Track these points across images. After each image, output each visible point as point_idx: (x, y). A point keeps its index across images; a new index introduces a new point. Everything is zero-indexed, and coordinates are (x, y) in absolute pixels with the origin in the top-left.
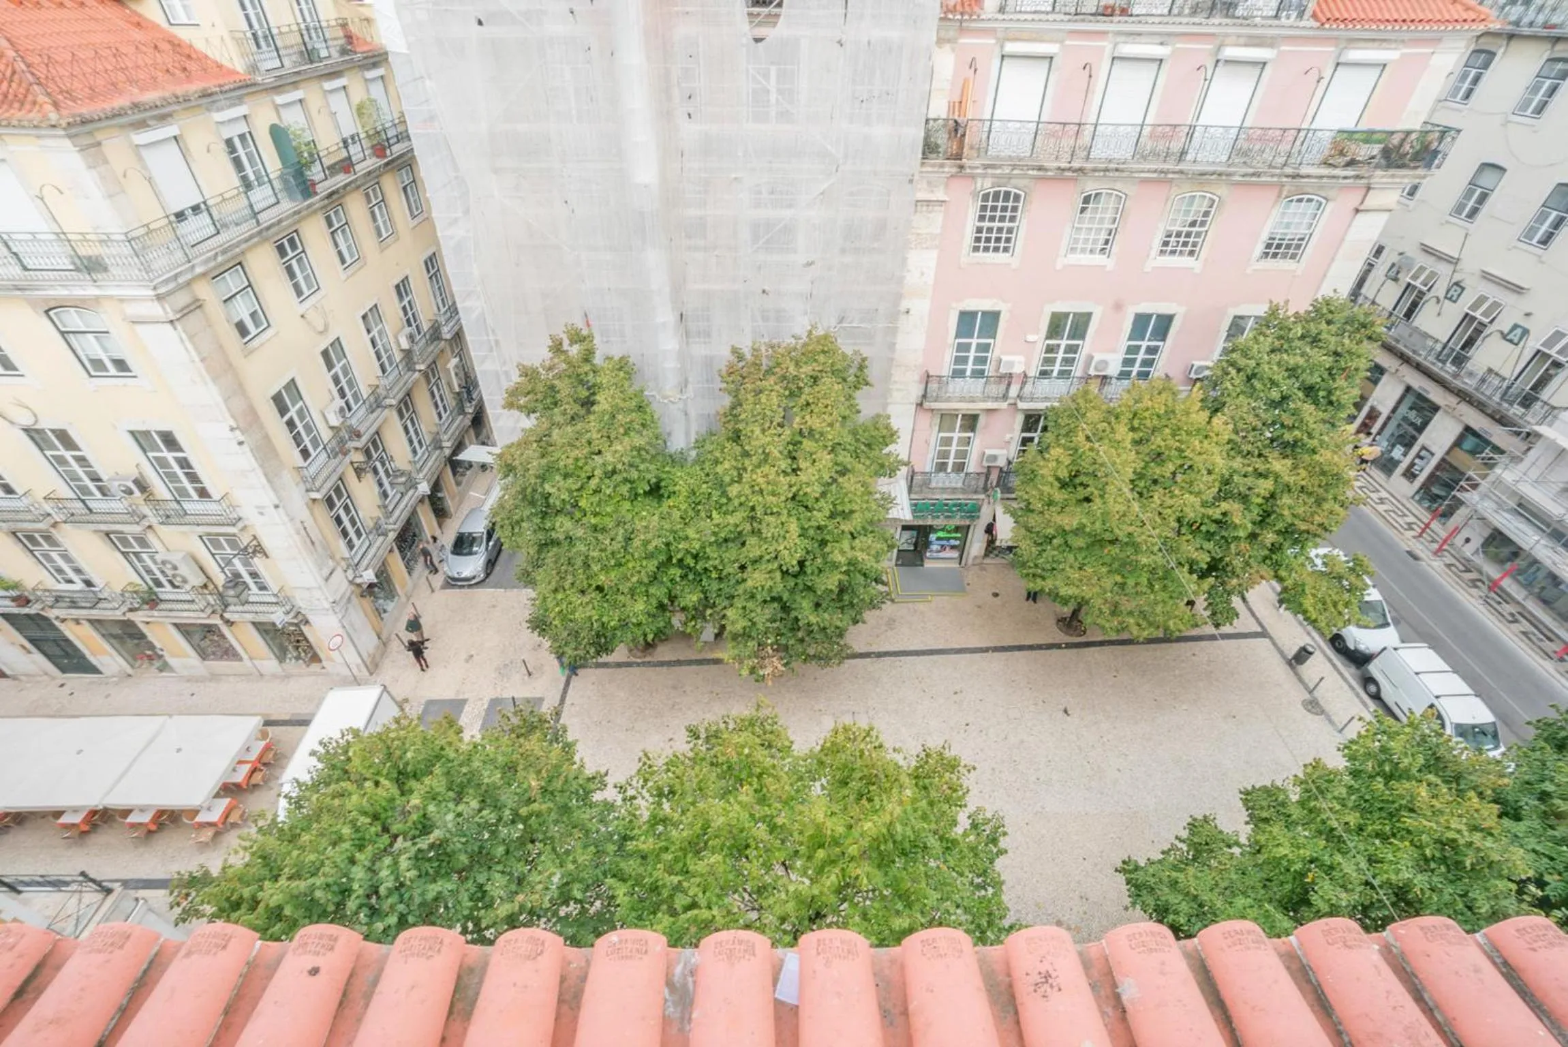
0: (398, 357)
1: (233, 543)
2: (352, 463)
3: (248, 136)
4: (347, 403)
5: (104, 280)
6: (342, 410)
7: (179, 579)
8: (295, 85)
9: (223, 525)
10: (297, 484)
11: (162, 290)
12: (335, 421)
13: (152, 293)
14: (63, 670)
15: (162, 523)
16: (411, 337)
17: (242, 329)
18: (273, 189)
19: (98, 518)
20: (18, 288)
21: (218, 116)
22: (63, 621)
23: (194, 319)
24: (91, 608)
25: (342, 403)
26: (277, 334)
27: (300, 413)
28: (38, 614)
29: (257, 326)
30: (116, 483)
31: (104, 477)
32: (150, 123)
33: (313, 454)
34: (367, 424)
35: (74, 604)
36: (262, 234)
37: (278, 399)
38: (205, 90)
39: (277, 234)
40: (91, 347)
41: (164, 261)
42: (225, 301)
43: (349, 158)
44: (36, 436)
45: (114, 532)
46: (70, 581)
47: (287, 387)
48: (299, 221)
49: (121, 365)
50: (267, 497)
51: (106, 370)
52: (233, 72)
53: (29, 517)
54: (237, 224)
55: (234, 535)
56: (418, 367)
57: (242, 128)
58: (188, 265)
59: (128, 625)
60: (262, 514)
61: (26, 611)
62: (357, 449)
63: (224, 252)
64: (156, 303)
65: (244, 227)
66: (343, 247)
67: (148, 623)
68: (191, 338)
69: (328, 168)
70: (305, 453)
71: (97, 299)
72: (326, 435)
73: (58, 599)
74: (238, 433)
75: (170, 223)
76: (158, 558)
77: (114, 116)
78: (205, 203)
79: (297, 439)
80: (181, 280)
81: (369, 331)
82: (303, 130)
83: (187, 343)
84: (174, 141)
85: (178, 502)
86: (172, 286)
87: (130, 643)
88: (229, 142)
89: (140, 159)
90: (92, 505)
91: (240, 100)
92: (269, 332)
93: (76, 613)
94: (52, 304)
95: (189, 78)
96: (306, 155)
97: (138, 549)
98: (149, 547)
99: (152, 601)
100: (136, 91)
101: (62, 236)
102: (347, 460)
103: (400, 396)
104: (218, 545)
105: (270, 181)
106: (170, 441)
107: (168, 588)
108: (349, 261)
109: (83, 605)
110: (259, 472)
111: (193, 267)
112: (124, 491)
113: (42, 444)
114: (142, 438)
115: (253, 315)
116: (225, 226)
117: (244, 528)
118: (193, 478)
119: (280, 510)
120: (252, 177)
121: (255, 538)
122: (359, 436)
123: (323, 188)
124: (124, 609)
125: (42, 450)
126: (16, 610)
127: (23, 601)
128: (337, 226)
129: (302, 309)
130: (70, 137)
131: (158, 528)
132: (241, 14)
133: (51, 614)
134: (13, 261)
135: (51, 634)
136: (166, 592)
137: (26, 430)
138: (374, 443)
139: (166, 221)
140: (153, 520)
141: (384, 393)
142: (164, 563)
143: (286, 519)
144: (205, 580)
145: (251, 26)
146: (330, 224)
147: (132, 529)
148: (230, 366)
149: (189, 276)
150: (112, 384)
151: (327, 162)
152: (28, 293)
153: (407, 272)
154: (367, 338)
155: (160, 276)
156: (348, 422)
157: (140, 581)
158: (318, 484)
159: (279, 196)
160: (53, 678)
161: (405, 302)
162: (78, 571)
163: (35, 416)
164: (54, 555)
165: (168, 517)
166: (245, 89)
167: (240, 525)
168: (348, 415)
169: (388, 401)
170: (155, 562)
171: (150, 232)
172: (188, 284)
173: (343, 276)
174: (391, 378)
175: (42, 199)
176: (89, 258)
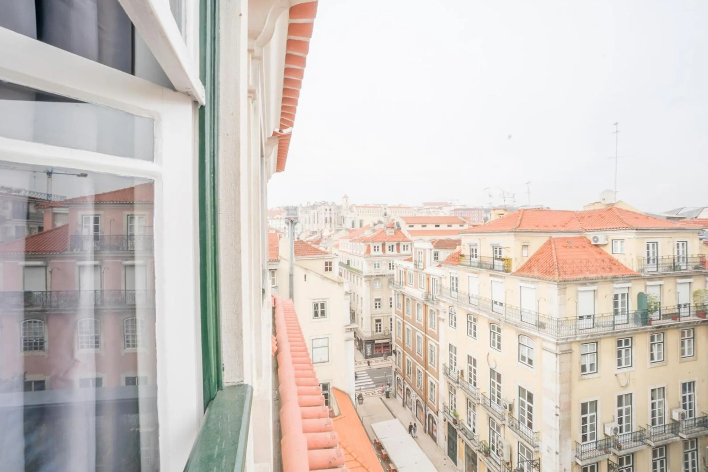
0: (667, 421)
1: (529, 455)
2: (608, 460)
3: (626, 295)
4: (621, 428)
5: (542, 331)
6: (616, 429)
7: (501, 453)
8: (660, 279)
9: (530, 444)
10: (572, 450)
11: (559, 342)
12: (609, 432)
13: (556, 341)
14: (448, 455)
15: (509, 427)
16: (683, 416)
17: (583, 368)
18: (628, 317)
19: (491, 410)
20: (516, 325)
21: (616, 286)
22: (460, 437)
23: (566, 357)
24: (469, 440)
25: (618, 426)
26: (598, 377)
27: (592, 418)
28: (455, 430)
29: (591, 370)
30: (504, 402)
31: (502, 397)
32: (587, 284)
33: (589, 441)
34: (629, 446)
35: (466, 434)
36: (613, 334)
37: (584, 406)
38: (615, 276)
39: (620, 336)
40: (525, 352)
41: (566, 332)
42: (582, 355)
43: (679, 313)
44: (492, 372)
45: (493, 419)
46: (470, 425)
47: (591, 403)
48: (635, 334)
49: (530, 362)
50: (555, 446)
51: (525, 361)
52: (632, 271)
53: (474, 397)
54: (603, 327)
55: (531, 452)
56: (680, 434)
57: (626, 291)
58: (575, 336)
59: (475, 455)
60: (548, 451)
61: (454, 426)
62: (615, 454)
63: (592, 336)
64: (555, 345)
65: (606, 329)
66: (655, 352)
67: (481, 460)
68: (561, 363)
69: (663, 315)
70: (584, 438)
71: (536, 337)
72: (600, 436)
73: (463, 429)
74: (558, 410)
75: (576, 319)
76: (500, 439)
77: (576, 280)
78: (594, 315)
79: (584, 429)
80: (569, 340)
81: (652, 399)
82: (656, 297)
83: (558, 364)
84: (593, 292)
85: (519, 423)
86: (564, 341)
87: (471, 463)
88: (616, 296)
89: (577, 295)
90: (492, 404)
91: (629, 281)
92: (596, 375)
93: (464, 438)
94: (522, 334)
95: (611, 272)
96: (653, 307)
97: (495, 430)
98: (499, 432)
99: (487, 453)
100: (588, 273)
101: (538, 314)
102: (606, 456)
103: (660, 443)
104: (523, 451)
105: (628, 314)
106: (530, 397)
107: (495, 453)
108: (656, 359)
109: (468, 436)
110: (558, 433)
111: (576, 337)
112: (504, 406)
113: (492, 377)
114: (521, 390)
115: (592, 365)
116: (598, 326)
117: (537, 452)
118: (530, 417)
119: (558, 456)
120: (620, 310)
121: (539, 460)
122: (620, 448)
123: (655, 324)
124: (477, 448)
125: (491, 377)
126: (452, 424)
127: (455, 422)
128: (656, 341)
129: (617, 372)
130: (558, 285)
131: (506, 426)
132: (646, 251)
133: (459, 432)
134: (520, 317)
135: (454, 439)
136: (493, 454)
137: (491, 369)
138: (628, 458)
139: (575, 318)
140: (507, 423)
141: (648, 436)
142: (500, 442)
143: (558, 462)
144: (510, 461)
145: (648, 255)
146: (652, 339)
147: (498, 422)
148: (570, 380)
149: (572, 340)
150: (523, 367)
151: (663, 313)
152: (518, 328)
153: (696, 379)
154: (650, 402)
155: (562, 336)
156: (617, 438)
157: (488, 443)
158: (583, 457)
159: (630, 321)
160: (445, 455)
161: (687, 395)
162: (474, 424)
163: (496, 366)
164: (472, 414)
165: (512, 425)
166: (636, 277)
167: (537, 449)
168: (618, 434)
169: (648, 442)
170: (497, 439)
171: (567, 320)
172: (571, 343)
173: (649, 365)
174: (657, 430)
175: (539, 301)
176: (542, 323)
